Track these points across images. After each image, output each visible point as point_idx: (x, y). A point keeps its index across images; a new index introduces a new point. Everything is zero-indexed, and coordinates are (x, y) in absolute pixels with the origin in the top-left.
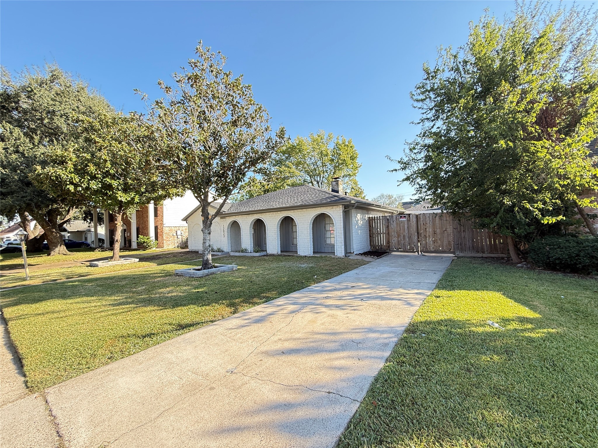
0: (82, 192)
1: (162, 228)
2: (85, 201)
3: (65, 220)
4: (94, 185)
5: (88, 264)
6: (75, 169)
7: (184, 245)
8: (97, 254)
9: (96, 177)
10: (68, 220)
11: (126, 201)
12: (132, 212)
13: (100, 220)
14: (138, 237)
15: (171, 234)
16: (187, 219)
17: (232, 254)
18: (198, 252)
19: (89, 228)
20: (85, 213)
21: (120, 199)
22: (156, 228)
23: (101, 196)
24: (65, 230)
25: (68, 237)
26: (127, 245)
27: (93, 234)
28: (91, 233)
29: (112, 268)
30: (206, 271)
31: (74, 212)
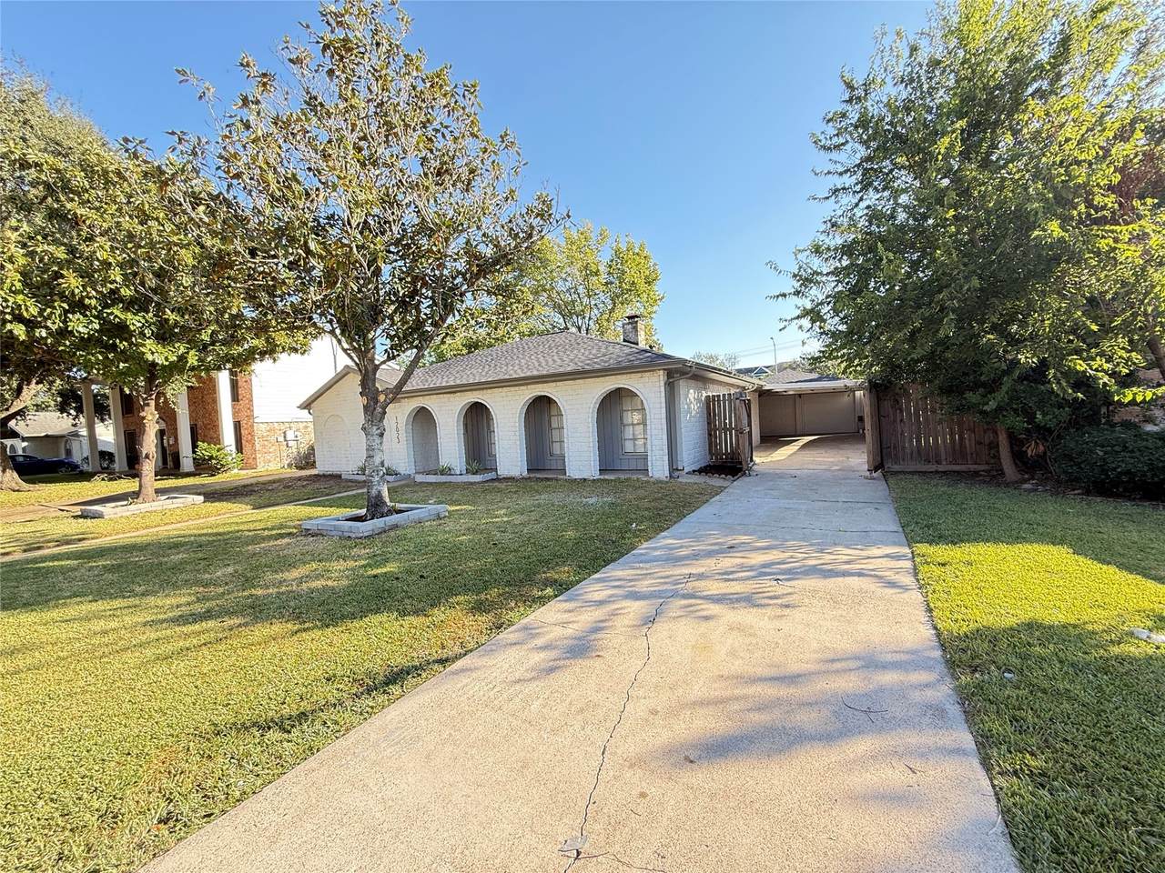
0: (49, 341)
1: (252, 426)
2: (59, 364)
3: (12, 410)
4: (80, 325)
5: (77, 510)
6: (25, 284)
7: (307, 460)
8: (99, 487)
9: (84, 305)
10: (20, 410)
11: (167, 363)
12: (177, 392)
13: (101, 410)
14: (194, 446)
15: (273, 439)
16: (310, 404)
17: (419, 478)
18: (340, 476)
19: (73, 429)
20: (61, 393)
21: (150, 358)
22: (237, 426)
23: (100, 353)
24: (14, 435)
25: (24, 449)
26: (170, 464)
27: (85, 442)
28: (81, 439)
29: (138, 519)
30: (378, 523)
31: (34, 392)
